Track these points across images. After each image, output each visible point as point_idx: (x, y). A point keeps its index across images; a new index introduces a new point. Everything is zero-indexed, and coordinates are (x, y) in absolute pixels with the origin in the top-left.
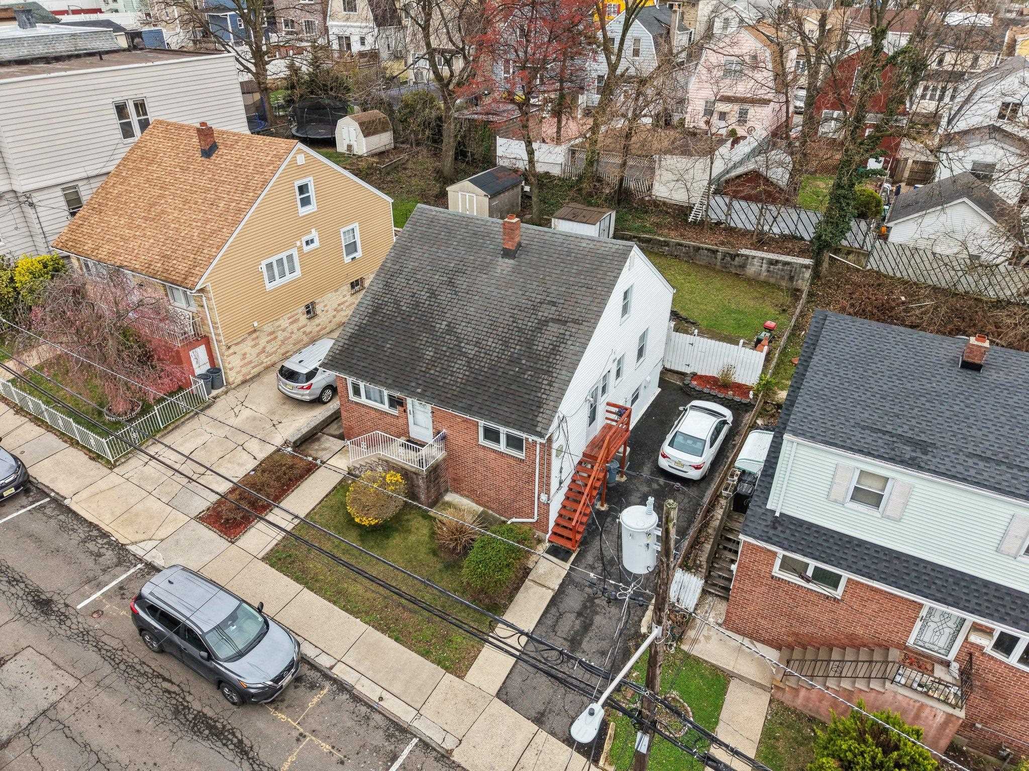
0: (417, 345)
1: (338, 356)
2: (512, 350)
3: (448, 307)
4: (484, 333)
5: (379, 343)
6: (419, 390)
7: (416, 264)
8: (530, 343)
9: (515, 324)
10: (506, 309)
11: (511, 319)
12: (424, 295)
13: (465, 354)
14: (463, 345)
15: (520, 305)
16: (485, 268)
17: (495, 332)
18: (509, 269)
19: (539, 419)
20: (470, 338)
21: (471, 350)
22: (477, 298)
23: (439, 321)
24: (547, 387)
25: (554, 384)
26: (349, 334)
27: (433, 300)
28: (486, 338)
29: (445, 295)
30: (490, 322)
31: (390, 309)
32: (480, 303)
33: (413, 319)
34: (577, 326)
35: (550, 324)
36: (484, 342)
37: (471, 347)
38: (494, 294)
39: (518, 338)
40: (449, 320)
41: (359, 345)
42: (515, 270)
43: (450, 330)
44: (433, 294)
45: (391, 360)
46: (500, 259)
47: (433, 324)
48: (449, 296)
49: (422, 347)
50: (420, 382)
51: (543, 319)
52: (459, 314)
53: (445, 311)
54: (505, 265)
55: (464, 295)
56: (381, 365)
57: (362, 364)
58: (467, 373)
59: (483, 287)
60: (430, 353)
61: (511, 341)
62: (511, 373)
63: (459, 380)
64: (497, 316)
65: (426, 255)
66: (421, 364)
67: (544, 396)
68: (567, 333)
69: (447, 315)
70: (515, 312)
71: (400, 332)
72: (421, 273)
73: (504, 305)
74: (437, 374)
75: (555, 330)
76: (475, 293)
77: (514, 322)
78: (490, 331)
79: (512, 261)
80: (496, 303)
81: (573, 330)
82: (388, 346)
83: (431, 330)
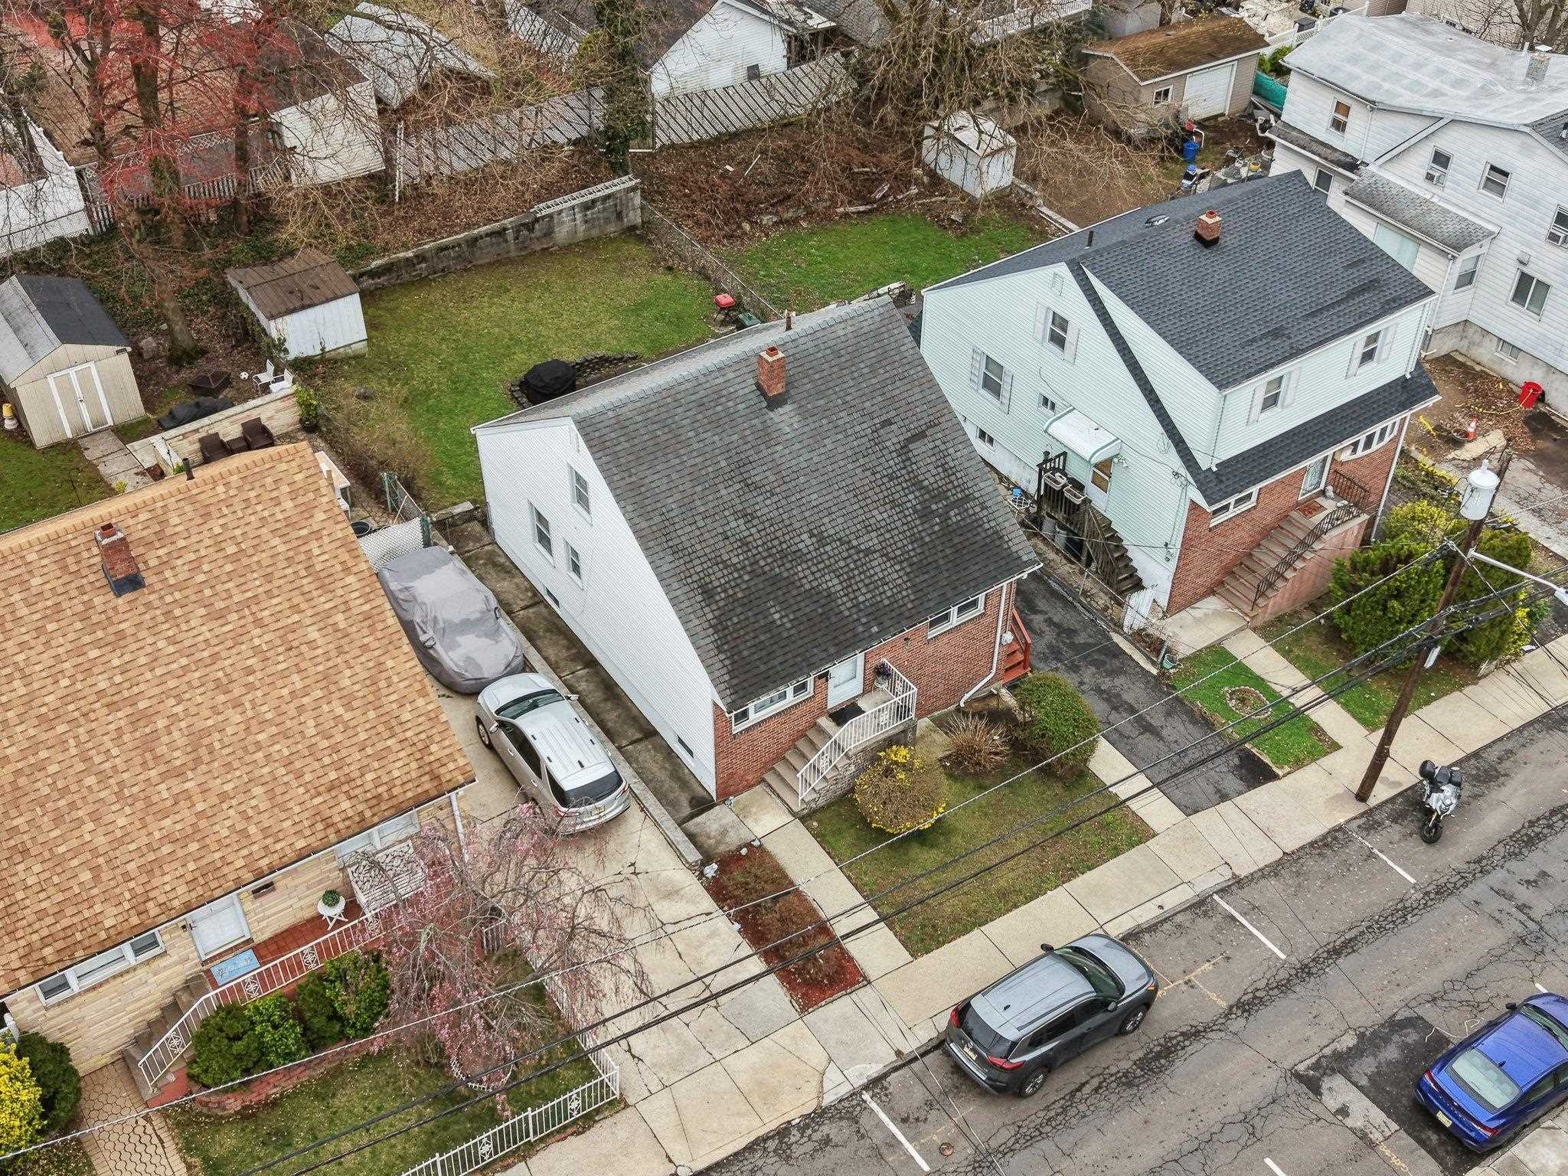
0: (808, 587)
1: (734, 682)
2: (909, 505)
3: (785, 516)
4: (861, 512)
5: (762, 623)
6: (875, 629)
7: (678, 496)
8: (918, 485)
9: (878, 476)
10: (850, 467)
11: (868, 473)
12: (737, 526)
13: (868, 552)
14: (855, 543)
15: (857, 450)
16: (767, 436)
17: (869, 501)
18: (796, 419)
19: (1014, 549)
20: (854, 529)
21: (871, 541)
22: (802, 479)
23: (797, 540)
24: (985, 512)
25: (988, 504)
26: (711, 646)
27: (755, 522)
28: (868, 515)
29: (764, 507)
30: (851, 495)
31: (720, 574)
32: (814, 482)
33: (762, 563)
34: (937, 428)
35: (911, 446)
36: (873, 521)
37: (866, 538)
38: (815, 459)
39: (899, 488)
40: (805, 529)
41: (742, 647)
42: (803, 413)
43: (821, 540)
44: (748, 517)
45: (802, 627)
46: (771, 414)
47: (794, 548)
48: (768, 502)
49: (815, 584)
50: (864, 620)
51: (898, 447)
52: (807, 514)
53: (787, 522)
54: (785, 417)
55: (784, 487)
56: (800, 643)
57: (776, 662)
58: (897, 567)
59: (794, 462)
60: (834, 584)
61: (897, 496)
62: (937, 528)
63: (899, 581)
64: (849, 481)
65: (674, 476)
66: (839, 602)
67: (993, 524)
68: (938, 443)
69: (797, 525)
70: (862, 461)
71: (769, 590)
72: (698, 503)
73: (842, 463)
74: (869, 596)
75: (924, 449)
76: (795, 476)
77: (874, 474)
78: (862, 504)
79: (787, 408)
80: (830, 468)
81: (940, 435)
82: (777, 616)
83: (799, 557)
